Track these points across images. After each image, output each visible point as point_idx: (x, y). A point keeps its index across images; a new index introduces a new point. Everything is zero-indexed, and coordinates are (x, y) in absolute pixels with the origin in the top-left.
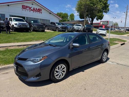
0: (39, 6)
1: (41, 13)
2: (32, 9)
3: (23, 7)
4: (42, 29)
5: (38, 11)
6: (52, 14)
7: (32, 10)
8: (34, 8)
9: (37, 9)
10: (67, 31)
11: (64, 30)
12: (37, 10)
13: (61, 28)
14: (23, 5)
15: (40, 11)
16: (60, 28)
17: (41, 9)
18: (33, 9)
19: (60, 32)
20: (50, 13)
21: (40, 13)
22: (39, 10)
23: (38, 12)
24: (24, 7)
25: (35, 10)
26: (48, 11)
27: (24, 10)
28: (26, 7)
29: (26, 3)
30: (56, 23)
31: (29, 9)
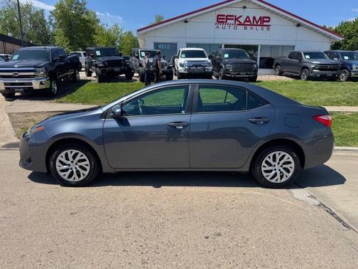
0: (263, 8)
1: (268, 29)
2: (242, 20)
3: (218, 19)
4: (247, 74)
5: (259, 23)
6: (304, 25)
7: (240, 24)
8: (248, 17)
9: (257, 19)
10: (345, 78)
11: (329, 73)
12: (257, 23)
13: (319, 69)
14: (218, 16)
15: (265, 23)
16: (314, 68)
17: (269, 18)
18: (246, 21)
19: (313, 80)
20: (299, 25)
21: (265, 28)
22: (263, 22)
23: (259, 28)
24: (221, 20)
25: (250, 21)
26: (290, 20)
27: (220, 26)
28: (227, 19)
29: (227, 7)
30: (305, 54)
31: (233, 22)
